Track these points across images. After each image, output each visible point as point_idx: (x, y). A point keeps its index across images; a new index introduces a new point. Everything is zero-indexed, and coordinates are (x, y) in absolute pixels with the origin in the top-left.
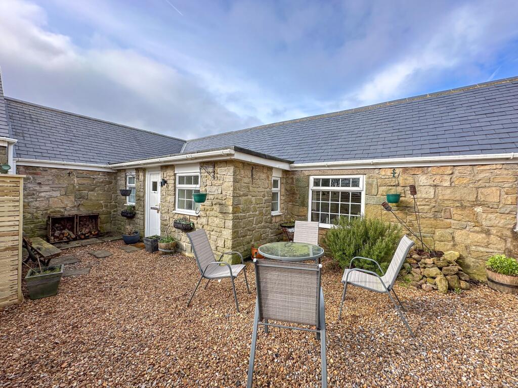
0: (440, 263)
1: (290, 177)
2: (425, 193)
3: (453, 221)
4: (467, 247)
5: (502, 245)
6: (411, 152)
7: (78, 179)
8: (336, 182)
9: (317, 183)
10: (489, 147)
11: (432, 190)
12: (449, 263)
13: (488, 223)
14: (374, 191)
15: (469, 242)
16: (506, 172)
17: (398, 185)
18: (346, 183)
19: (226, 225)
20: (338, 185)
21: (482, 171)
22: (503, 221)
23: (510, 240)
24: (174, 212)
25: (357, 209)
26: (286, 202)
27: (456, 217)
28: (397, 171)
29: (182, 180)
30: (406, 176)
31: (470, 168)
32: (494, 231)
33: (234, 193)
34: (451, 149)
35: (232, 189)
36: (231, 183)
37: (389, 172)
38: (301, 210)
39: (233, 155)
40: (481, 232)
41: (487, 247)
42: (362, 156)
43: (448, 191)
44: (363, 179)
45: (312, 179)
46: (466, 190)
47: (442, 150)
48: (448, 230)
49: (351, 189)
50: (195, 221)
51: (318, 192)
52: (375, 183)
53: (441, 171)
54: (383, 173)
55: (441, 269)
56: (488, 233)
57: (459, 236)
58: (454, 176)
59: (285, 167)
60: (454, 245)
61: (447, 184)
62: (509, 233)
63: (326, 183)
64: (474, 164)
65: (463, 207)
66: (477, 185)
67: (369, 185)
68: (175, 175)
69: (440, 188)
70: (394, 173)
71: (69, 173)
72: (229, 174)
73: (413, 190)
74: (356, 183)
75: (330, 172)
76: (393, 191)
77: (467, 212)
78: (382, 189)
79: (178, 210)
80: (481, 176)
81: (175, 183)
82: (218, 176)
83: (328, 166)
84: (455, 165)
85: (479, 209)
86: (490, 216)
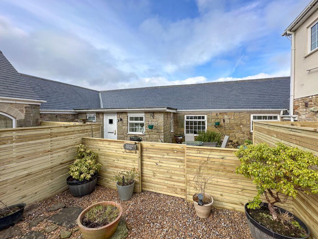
0: (233, 143)
1: (176, 115)
2: (227, 121)
3: (235, 130)
4: (239, 138)
5: (247, 137)
6: (221, 107)
7: (60, 119)
8: (195, 118)
9: (188, 118)
10: (243, 107)
11: (228, 120)
12: (235, 143)
13: (244, 130)
14: (210, 121)
15: (239, 137)
16: (247, 115)
17: (218, 119)
18: (199, 118)
19: (160, 137)
20: (196, 119)
21: (242, 114)
22: (247, 129)
23: (249, 135)
24: (128, 133)
25: (204, 128)
26: (174, 126)
27: (236, 129)
28: (218, 114)
29: (132, 119)
30: (221, 116)
31: (239, 113)
32: (245, 133)
33: (164, 124)
34: (234, 107)
35: (163, 123)
36: (163, 121)
37: (215, 114)
38: (182, 129)
39: (166, 110)
40: (242, 133)
41: (244, 137)
42: (205, 107)
43: (233, 121)
44: (206, 117)
45: (185, 116)
46: (238, 120)
47: (231, 107)
48: (234, 133)
49: (201, 120)
50: (142, 137)
51: (188, 122)
52: (210, 118)
53: (231, 114)
54: (213, 114)
55: (233, 145)
56: (244, 133)
57: (237, 135)
58: (235, 116)
59: (175, 111)
60: (235, 138)
61: (233, 118)
62: (249, 133)
63: (191, 118)
64: (240, 112)
65: (237, 126)
66: (241, 118)
67: (208, 119)
68: (128, 116)
69: (231, 120)
70: (217, 114)
71: (56, 116)
72: (162, 117)
73: (224, 121)
74: (203, 118)
75: (193, 114)
76: (217, 121)
77: (238, 127)
78: (213, 120)
79: (130, 133)
80: (242, 116)
81: (128, 120)
82: (156, 117)
83: (193, 111)
84: (235, 112)
85: (241, 126)
86: (244, 128)
